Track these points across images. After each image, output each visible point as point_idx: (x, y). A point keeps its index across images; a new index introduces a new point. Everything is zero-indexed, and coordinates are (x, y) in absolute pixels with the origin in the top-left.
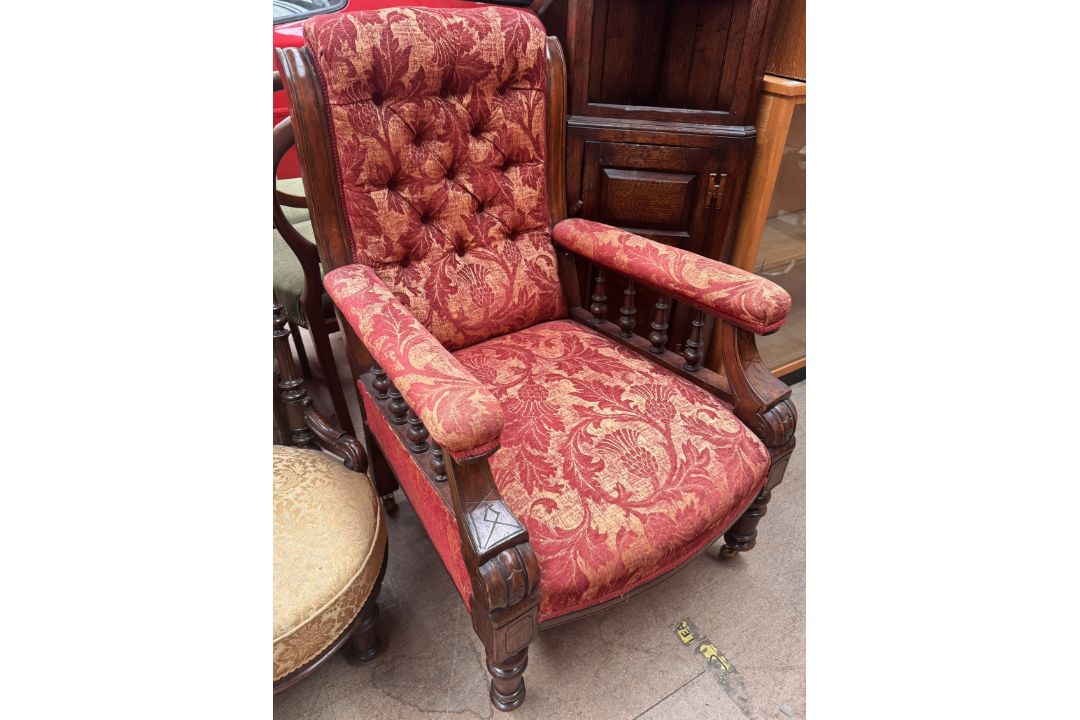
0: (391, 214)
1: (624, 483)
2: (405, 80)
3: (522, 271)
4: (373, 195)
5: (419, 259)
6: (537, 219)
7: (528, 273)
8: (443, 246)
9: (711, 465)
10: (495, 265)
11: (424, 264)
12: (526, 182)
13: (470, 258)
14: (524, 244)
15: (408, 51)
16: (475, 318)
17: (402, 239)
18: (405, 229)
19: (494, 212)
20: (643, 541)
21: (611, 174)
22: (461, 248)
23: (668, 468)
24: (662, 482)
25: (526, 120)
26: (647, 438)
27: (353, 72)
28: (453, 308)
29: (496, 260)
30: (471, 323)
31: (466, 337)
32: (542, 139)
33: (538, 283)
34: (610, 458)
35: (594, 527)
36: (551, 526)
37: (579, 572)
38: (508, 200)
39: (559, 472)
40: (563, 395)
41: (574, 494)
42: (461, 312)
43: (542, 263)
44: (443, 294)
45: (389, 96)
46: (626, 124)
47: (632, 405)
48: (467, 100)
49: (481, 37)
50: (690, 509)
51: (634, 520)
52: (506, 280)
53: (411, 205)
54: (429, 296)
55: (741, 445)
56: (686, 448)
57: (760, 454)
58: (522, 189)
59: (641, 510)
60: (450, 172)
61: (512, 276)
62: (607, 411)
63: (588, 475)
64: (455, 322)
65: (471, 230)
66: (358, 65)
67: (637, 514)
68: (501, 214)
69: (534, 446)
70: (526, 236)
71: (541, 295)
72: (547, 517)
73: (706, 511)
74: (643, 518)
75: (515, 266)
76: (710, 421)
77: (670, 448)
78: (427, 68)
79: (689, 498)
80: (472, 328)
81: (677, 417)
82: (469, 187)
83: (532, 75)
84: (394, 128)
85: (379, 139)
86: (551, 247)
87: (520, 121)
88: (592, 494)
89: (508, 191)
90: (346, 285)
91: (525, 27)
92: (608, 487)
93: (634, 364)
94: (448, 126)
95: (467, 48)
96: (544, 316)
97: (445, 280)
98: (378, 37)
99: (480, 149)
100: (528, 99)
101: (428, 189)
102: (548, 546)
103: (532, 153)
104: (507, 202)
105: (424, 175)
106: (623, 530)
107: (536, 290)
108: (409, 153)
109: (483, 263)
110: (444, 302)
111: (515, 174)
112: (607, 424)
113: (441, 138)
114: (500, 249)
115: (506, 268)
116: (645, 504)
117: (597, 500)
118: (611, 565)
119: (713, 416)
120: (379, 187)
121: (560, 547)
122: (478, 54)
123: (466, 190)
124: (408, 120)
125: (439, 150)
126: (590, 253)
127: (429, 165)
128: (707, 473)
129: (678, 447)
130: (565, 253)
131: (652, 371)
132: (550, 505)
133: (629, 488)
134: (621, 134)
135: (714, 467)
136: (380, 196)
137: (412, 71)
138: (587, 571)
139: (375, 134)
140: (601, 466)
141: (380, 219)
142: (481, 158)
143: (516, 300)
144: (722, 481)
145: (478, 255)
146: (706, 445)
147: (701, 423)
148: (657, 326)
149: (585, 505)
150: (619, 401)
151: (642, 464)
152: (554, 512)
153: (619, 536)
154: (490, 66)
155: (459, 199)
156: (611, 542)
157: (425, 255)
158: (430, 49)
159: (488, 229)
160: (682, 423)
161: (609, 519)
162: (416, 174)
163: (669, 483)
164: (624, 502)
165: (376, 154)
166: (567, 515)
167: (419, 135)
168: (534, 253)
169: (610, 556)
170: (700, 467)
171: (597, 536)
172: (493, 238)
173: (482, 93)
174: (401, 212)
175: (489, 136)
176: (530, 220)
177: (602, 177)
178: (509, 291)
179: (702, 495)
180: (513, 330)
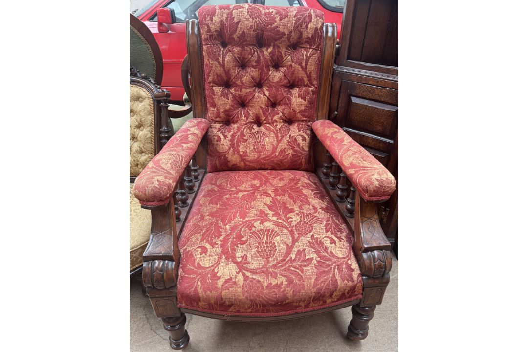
0: (221, 99)
1: (249, 255)
2: (235, 36)
3: (286, 140)
4: (214, 88)
5: (234, 123)
6: (304, 116)
7: (289, 142)
8: (247, 119)
9: (309, 268)
10: (272, 134)
11: (235, 126)
12: (300, 96)
13: (262, 128)
14: (294, 128)
15: (238, 23)
16: (252, 156)
17: (226, 111)
18: (228, 107)
19: (279, 108)
20: (239, 290)
21: (354, 99)
22: (258, 122)
23: (279, 259)
24: (270, 264)
25: (303, 64)
26: (281, 241)
27: (209, 30)
28: (241, 149)
29: (274, 132)
30: (250, 159)
31: (246, 165)
32: (314, 75)
33: (293, 148)
34: (254, 242)
35: (216, 271)
36: (197, 261)
37: (196, 288)
38: (288, 103)
39: (221, 238)
40: (261, 203)
41: (219, 250)
42: (245, 152)
43: (300, 140)
44: (239, 141)
46: (364, 73)
47: (290, 220)
48: (270, 50)
49: (281, 19)
50: (278, 286)
51: (241, 276)
52: (275, 143)
53: (234, 97)
54: (231, 141)
55: (339, 266)
56: (299, 253)
57: (351, 276)
58: (297, 100)
59: (248, 274)
60: (259, 84)
61: (279, 142)
62: (275, 219)
63: (234, 244)
64: (241, 156)
65: (264, 114)
66: (212, 27)
67: (244, 275)
68: (283, 110)
69: (223, 222)
70: (297, 124)
71: (293, 155)
72: (198, 256)
73: (290, 292)
74: (246, 278)
75: (282, 137)
76: (327, 243)
77: (289, 249)
78: (247, 32)
79: (281, 279)
80: (248, 161)
81: (310, 235)
82: (267, 93)
83: (311, 41)
84: (228, 58)
85: (219, 62)
86: (309, 132)
87: (300, 64)
88: (229, 256)
89: (289, 99)
91: (310, 16)
92: (239, 254)
93: (316, 202)
94: (258, 61)
95: (271, 24)
96: (293, 166)
97: (242, 135)
98: (225, 15)
99: (276, 76)
100: (308, 55)
101: (244, 90)
102: (190, 270)
103: (306, 81)
104: (287, 104)
105: (243, 83)
106: (231, 279)
107: (291, 151)
108: (235, 72)
109: (267, 132)
110: (238, 145)
111: (296, 92)
112: (268, 225)
113: (254, 67)
114: (278, 127)
115: (277, 137)
116: (253, 272)
117: (227, 258)
118: (215, 294)
119: (333, 242)
120: (219, 85)
121: (193, 273)
122: (277, 27)
123: (265, 95)
124: (236, 56)
125: (251, 73)
127: (246, 79)
128: (302, 271)
129: (295, 250)
131: (322, 208)
132: (204, 250)
133: (249, 260)
134: (361, 78)
135: (310, 271)
136: (218, 90)
137: (239, 32)
138: (200, 291)
139: (217, 60)
140: (243, 243)
141: (216, 100)
142: (276, 80)
143: (277, 154)
145: (267, 129)
146: (315, 256)
147: (321, 244)
148: (340, 186)
149: (220, 258)
150: (286, 216)
151: (266, 251)
152: (203, 255)
153: (227, 281)
154: (283, 34)
155: (261, 98)
156: (220, 283)
157: (236, 122)
158: (250, 23)
159: (274, 116)
160: (309, 239)
161: (227, 270)
162: (238, 82)
163: (274, 266)
164: (241, 266)
165: (218, 69)
167: (243, 64)
168: (297, 133)
169: (216, 289)
170: (301, 266)
171: (215, 277)
172: (276, 121)
173: (279, 47)
174: (228, 99)
175: (282, 70)
176: (299, 116)
177: (349, 102)
178: (275, 149)
179: (290, 282)
180: (273, 169)
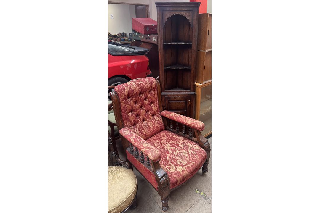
1: (182, 162)
2: (134, 95)
3: (156, 122)
4: (128, 114)
5: (136, 124)
6: (158, 112)
7: (157, 123)
8: (141, 120)
9: (196, 156)
10: (151, 122)
11: (137, 125)
12: (155, 106)
13: (145, 121)
14: (156, 117)
15: (134, 90)
16: (148, 133)
17: (134, 121)
18: (134, 119)
19: (149, 112)
20: (186, 172)
21: (171, 102)
22: (144, 120)
23: (189, 158)
24: (188, 161)
25: (154, 96)
26: (185, 153)
27: (125, 95)
28: (144, 132)
29: (151, 121)
30: (148, 134)
31: (147, 137)
32: (157, 98)
33: (159, 124)
34: (178, 158)
35: (177, 170)
36: (170, 172)
37: (176, 179)
38: (152, 109)
39: (170, 162)
40: (168, 147)
41: (173, 165)
42: (146, 133)
43: (160, 120)
44: (142, 130)
45: (130, 97)
46: (172, 93)
47: (181, 147)
48: (144, 95)
49: (146, 85)
50: (193, 165)
51: (184, 168)
52: (153, 125)
53: (135, 114)
54: (139, 131)
55: (201, 151)
56: (191, 154)
57: (204, 153)
58: (154, 107)
59: (185, 166)
60: (141, 107)
61: (154, 124)
62: (177, 149)
63: (175, 162)
64: (145, 135)
65: (146, 116)
66: (126, 94)
67: (185, 167)
68: (151, 112)
69: (165, 158)
70: (156, 115)
71: (160, 127)
72: (169, 170)
73: (196, 164)
74: (186, 168)
75: (154, 122)
76: (195, 148)
77: (189, 154)
78: (137, 92)
79: (193, 163)
80: (148, 136)
81: (189, 148)
82: (144, 109)
83: (154, 88)
84: (132, 102)
85: (129, 105)
86: (161, 117)
87: (153, 96)
88: (176, 165)
89: (152, 108)
90: (125, 132)
91: (153, 81)
92: (179, 163)
93: (180, 138)
94: (141, 100)
95: (143, 87)
96: (161, 130)
97: (142, 127)
98: (129, 89)
99: (146, 102)
100: (154, 92)
101: (138, 111)
102: (170, 175)
103: (156, 101)
104: (152, 110)
105: (137, 109)
106: (183, 170)
107: (159, 126)
108: (134, 106)
109: (148, 122)
110: (142, 131)
111: (153, 105)
112: (177, 151)
113: (139, 102)
114: (151, 119)
115: (153, 122)
116: (186, 165)
117: (177, 166)
118: (181, 177)
119: (195, 147)
120: (129, 113)
121: (172, 175)
122: (145, 87)
123: (144, 110)
124: (134, 100)
125: (139, 104)
126: (169, 118)
127: (138, 107)
128: (195, 158)
129: (190, 154)
130: (164, 118)
131: (184, 139)
132: (169, 168)
133: (183, 163)
134: (171, 95)
135: (197, 156)
136: (130, 114)
137: (135, 93)
138: (177, 178)
139: (129, 104)
140: (177, 160)
141: (130, 118)
142: (146, 104)
143: (156, 128)
144: (198, 159)
145: (147, 121)
146: (195, 152)
147: (193, 148)
148: (183, 130)
149: (175, 167)
150: (179, 146)
151: (184, 158)
152: (170, 169)
153: (182, 171)
154: (147, 89)
155: (143, 111)
156: (181, 173)
157: (138, 123)
158: (137, 89)
159: (148, 115)
160: (190, 149)
161: (180, 169)
162: (136, 109)
163: (189, 161)
164: (182, 165)
165: (129, 107)
166: (173, 170)
167: (136, 102)
168: (158, 118)
169: (181, 175)
170: (194, 157)
171: (178, 172)
172: (150, 117)
173: (146, 93)
174: (133, 116)
175: (148, 100)
176: (156, 112)
177: (169, 103)
178: (154, 127)
179: (195, 162)
180: (155, 134)
